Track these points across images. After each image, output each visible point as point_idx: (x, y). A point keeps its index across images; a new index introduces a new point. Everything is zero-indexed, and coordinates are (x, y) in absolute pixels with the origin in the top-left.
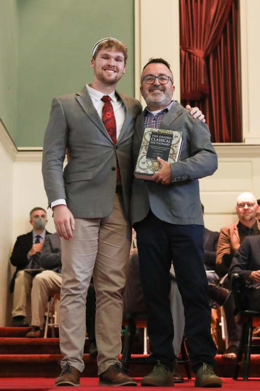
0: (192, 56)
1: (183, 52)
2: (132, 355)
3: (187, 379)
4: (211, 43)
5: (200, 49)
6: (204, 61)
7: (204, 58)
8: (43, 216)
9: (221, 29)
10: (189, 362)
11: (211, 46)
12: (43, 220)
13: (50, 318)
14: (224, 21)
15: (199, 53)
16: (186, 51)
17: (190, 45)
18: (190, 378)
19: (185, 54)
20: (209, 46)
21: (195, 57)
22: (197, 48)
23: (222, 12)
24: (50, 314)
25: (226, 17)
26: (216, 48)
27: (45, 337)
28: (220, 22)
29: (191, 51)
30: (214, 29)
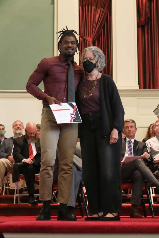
0: (86, 41)
1: (81, 39)
2: (51, 204)
3: (81, 217)
4: (96, 33)
5: (90, 37)
6: (92, 44)
7: (92, 42)
8: (3, 129)
9: (102, 26)
10: (82, 208)
11: (96, 36)
12: (3, 131)
13: (6, 183)
14: (103, 22)
15: (90, 39)
16: (82, 38)
17: (84, 35)
18: (83, 216)
19: (82, 40)
20: (95, 36)
21: (87, 41)
22: (88, 37)
23: (102, 18)
24: (6, 181)
25: (104, 20)
26: (99, 36)
27: (4, 194)
28: (101, 23)
29: (86, 38)
30: (98, 27)
